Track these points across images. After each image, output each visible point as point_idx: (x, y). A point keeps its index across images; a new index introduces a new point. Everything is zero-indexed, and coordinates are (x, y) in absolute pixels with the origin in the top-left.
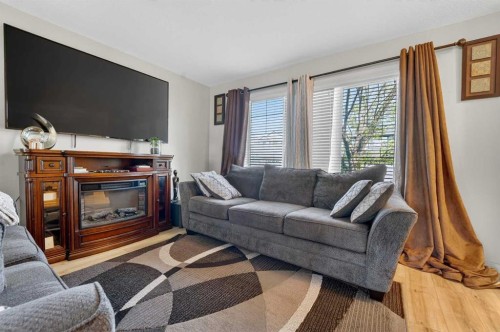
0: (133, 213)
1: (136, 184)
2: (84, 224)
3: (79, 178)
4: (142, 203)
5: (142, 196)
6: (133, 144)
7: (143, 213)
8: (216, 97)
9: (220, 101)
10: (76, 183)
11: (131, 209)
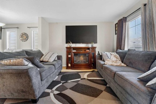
0: (85, 62)
1: (86, 54)
2: (75, 63)
3: (74, 53)
4: (88, 60)
5: (88, 58)
6: (88, 44)
7: (88, 63)
8: (115, 25)
9: (117, 25)
10: (73, 54)
11: (85, 61)
